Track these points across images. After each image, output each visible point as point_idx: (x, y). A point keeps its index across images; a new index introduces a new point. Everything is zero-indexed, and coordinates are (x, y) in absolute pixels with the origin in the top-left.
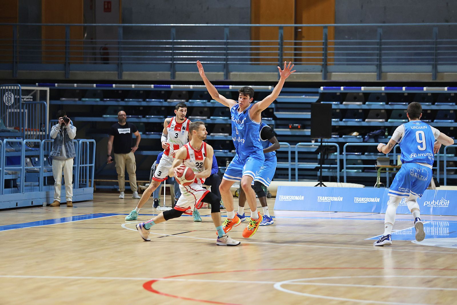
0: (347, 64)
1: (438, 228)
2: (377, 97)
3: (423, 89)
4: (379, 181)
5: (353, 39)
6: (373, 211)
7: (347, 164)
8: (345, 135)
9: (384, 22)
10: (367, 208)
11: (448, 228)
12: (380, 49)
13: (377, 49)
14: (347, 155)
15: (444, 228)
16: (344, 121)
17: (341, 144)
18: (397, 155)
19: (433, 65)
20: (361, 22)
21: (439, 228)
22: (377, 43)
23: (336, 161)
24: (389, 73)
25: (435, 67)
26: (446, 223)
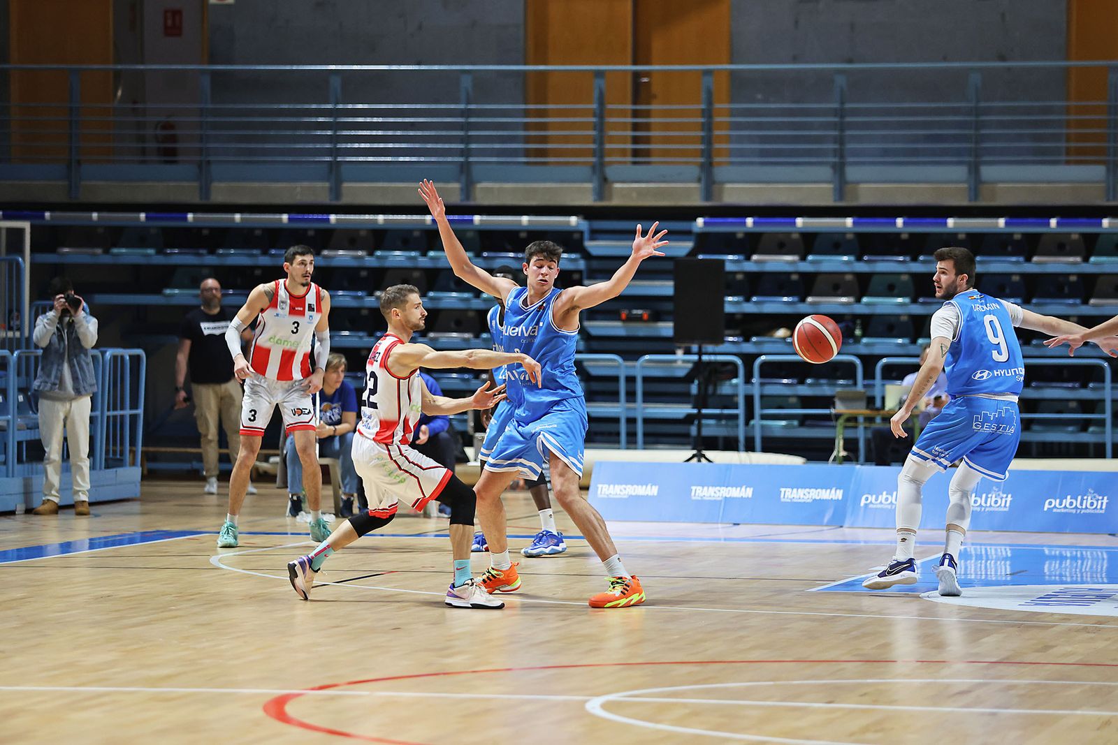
0: (762, 164)
1: (983, 561)
2: (835, 244)
3: (946, 224)
4: (841, 448)
5: (774, 102)
6: (826, 520)
7: (763, 407)
8: (757, 335)
9: (850, 61)
10: (812, 514)
11: (1008, 563)
12: (842, 127)
13: (834, 126)
14: (762, 384)
15: (999, 562)
16: (756, 303)
17: (749, 359)
18: (883, 385)
19: (969, 164)
20: (795, 59)
21: (986, 562)
22: (835, 112)
23: (735, 399)
24: (862, 186)
25: (974, 169)
26: (1003, 550)
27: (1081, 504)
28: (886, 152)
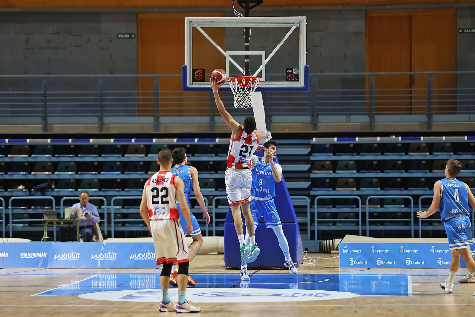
0: (12, 116)
1: (105, 281)
2: (43, 150)
3: (89, 141)
4: (46, 236)
5: (17, 91)
6: (39, 266)
7: (13, 219)
8: (10, 188)
9: (49, 74)
10: (34, 263)
11: (115, 281)
12: (45, 101)
13: (42, 101)
14: (12, 209)
15: (112, 281)
16: (9, 175)
17: (7, 198)
18: (64, 208)
19: (98, 116)
20: (25, 73)
21: (106, 281)
22: (42, 95)
23: (1, 215)
24: (55, 125)
25: (101, 119)
26: (113, 276)
27: (145, 256)
28: (64, 112)
